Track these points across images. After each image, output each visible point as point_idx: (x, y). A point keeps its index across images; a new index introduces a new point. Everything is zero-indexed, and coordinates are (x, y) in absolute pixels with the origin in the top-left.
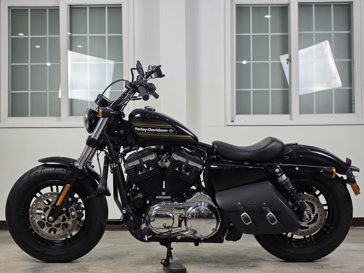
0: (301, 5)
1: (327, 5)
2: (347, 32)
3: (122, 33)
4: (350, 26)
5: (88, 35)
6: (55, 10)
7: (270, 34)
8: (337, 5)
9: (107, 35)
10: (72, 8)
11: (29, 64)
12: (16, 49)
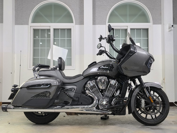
0: (131, 29)
1: (140, 29)
2: (147, 38)
3: (71, 38)
4: (148, 37)
5: (60, 38)
6: (49, 30)
7: (121, 39)
8: (144, 29)
9: (66, 38)
10: (54, 29)
11: (40, 48)
12: (35, 43)
